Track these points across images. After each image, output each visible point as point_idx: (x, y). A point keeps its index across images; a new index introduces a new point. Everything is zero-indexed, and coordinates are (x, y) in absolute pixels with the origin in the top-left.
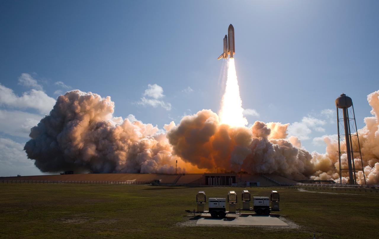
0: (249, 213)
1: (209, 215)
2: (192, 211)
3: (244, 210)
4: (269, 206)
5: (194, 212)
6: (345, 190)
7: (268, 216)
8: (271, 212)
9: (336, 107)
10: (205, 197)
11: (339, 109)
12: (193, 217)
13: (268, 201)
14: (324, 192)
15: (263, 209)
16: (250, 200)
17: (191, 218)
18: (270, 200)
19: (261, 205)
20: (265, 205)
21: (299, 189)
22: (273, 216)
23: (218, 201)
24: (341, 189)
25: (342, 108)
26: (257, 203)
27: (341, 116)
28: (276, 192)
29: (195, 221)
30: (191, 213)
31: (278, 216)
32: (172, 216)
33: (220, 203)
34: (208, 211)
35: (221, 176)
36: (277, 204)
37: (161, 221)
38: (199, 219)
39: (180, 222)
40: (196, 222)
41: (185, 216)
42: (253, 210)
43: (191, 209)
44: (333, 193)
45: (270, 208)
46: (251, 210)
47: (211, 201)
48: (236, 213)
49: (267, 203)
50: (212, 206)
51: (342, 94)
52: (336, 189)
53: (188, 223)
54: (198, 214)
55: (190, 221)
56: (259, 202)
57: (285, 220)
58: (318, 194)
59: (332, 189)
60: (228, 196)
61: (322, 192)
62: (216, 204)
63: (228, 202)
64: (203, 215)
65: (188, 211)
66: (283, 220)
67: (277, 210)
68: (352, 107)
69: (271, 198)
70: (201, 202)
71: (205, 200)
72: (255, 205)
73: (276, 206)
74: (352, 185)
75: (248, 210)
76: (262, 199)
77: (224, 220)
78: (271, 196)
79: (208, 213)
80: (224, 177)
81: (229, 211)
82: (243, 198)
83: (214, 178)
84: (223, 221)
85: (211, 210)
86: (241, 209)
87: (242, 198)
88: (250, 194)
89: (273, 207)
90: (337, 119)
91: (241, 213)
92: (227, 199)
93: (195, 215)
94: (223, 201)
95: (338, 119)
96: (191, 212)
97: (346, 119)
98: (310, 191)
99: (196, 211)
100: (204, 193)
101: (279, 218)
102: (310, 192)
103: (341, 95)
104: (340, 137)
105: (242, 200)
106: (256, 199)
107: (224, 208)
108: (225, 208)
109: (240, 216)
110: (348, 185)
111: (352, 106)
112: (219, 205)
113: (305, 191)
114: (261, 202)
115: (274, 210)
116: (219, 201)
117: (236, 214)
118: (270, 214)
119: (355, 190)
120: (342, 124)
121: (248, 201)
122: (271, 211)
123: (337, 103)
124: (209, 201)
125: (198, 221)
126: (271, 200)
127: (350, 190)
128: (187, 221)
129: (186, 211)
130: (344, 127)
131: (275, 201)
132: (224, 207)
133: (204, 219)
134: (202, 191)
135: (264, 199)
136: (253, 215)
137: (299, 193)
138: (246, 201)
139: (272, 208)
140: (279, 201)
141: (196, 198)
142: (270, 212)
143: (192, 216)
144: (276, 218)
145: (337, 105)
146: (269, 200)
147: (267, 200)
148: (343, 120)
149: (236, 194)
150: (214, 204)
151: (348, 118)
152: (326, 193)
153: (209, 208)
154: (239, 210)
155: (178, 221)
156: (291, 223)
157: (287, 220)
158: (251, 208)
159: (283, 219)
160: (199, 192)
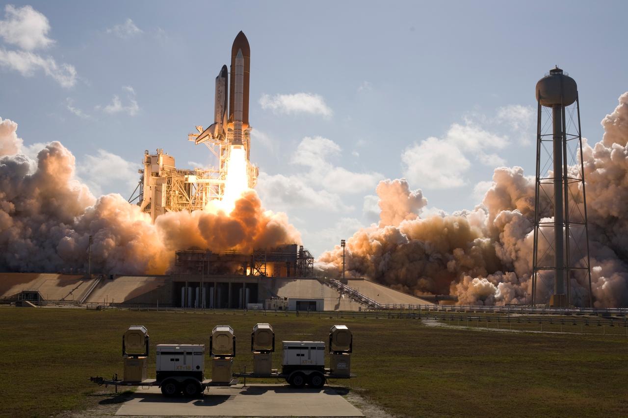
0: (266, 383)
1: (157, 390)
2: (110, 379)
3: (255, 375)
4: (324, 366)
5: (115, 382)
6: (540, 321)
7: (319, 392)
8: (327, 380)
9: (537, 102)
10: (147, 343)
11: (543, 108)
12: (110, 395)
13: (322, 351)
14: (485, 329)
15: (307, 373)
16: (273, 351)
17: (105, 398)
18: (328, 349)
19: (303, 364)
20: (314, 364)
21: (424, 321)
22: (331, 391)
23: (182, 353)
24: (529, 320)
25: (550, 106)
26: (292, 358)
27: (548, 127)
28: (344, 327)
29: (114, 406)
30: (106, 387)
31: (342, 392)
32: (53, 393)
33: (188, 357)
34: (155, 380)
35: (219, 284)
36: (347, 360)
37: (15, 409)
38: (126, 401)
39: (71, 410)
40: (116, 409)
41: (88, 394)
42: (279, 377)
43: (106, 373)
44: (509, 329)
45: (328, 371)
46: (275, 377)
47: (163, 353)
48: (230, 385)
49: (319, 358)
50: (166, 364)
51: (554, 68)
52: (518, 319)
53: (92, 412)
54: (128, 388)
55: (102, 407)
56: (298, 355)
57: (360, 401)
58: (471, 332)
59: (509, 320)
60: (211, 337)
61: (483, 328)
62: (177, 360)
63: (211, 354)
64: (141, 389)
65: (99, 381)
66: (355, 401)
67: (345, 376)
68: (576, 107)
69: (330, 344)
70: (136, 356)
71: (145, 352)
72: (285, 364)
73: (342, 366)
74: (559, 310)
75: (267, 376)
76: (307, 348)
77: (196, 404)
78: (331, 340)
79: (154, 384)
80: (227, 284)
81: (211, 380)
82: (255, 346)
83: (197, 289)
84: (193, 405)
85: (163, 378)
86: (249, 373)
87: (252, 344)
88: (274, 334)
89: (333, 369)
90: (536, 135)
91: (246, 385)
92: (209, 346)
93: (119, 391)
94: (197, 353)
95: (539, 136)
96: (107, 383)
97: (559, 136)
98: (451, 325)
99: (121, 378)
100: (144, 331)
101: (346, 398)
102: (451, 327)
103: (551, 71)
104: (539, 183)
105: (252, 349)
106: (290, 348)
107: (199, 370)
108: (201, 372)
109: (243, 393)
110: (548, 310)
111: (575, 102)
112: (185, 364)
113: (439, 324)
114: (303, 355)
115: (335, 375)
116: (185, 353)
117: (232, 386)
118: (325, 385)
119: (563, 322)
120: (548, 147)
121: (268, 352)
122: (327, 377)
123: (539, 91)
124: (158, 353)
125: (123, 406)
126: (330, 350)
127: (551, 321)
128: (92, 407)
129: (92, 379)
130: (552, 157)
131: (341, 352)
132: (198, 367)
133: (141, 401)
134: (140, 325)
135: (310, 346)
136: (278, 390)
137: (422, 329)
138: (262, 352)
139: (331, 371)
140: (350, 352)
141: (122, 343)
142: (324, 380)
143: (109, 392)
144: (339, 397)
145: (540, 97)
146: (323, 348)
147: (320, 348)
148: (551, 138)
149: (232, 332)
150: (172, 360)
151: (564, 134)
152: (490, 329)
153: (157, 372)
154: (243, 377)
155: (64, 408)
156: (373, 407)
157: (364, 402)
158: (276, 370)
159: (357, 399)
160: (131, 328)
